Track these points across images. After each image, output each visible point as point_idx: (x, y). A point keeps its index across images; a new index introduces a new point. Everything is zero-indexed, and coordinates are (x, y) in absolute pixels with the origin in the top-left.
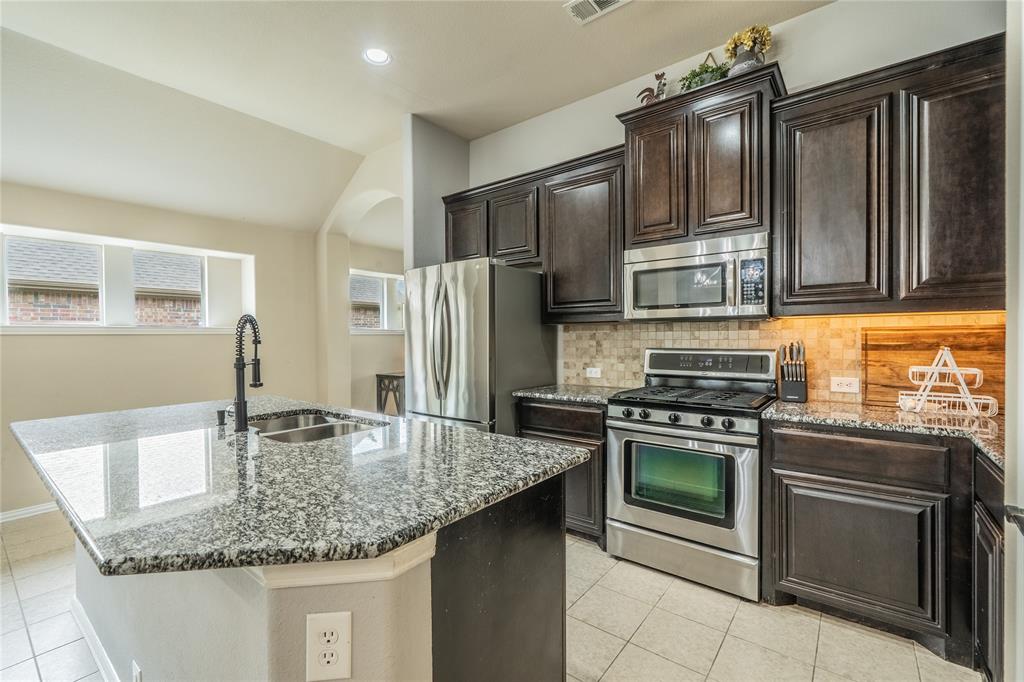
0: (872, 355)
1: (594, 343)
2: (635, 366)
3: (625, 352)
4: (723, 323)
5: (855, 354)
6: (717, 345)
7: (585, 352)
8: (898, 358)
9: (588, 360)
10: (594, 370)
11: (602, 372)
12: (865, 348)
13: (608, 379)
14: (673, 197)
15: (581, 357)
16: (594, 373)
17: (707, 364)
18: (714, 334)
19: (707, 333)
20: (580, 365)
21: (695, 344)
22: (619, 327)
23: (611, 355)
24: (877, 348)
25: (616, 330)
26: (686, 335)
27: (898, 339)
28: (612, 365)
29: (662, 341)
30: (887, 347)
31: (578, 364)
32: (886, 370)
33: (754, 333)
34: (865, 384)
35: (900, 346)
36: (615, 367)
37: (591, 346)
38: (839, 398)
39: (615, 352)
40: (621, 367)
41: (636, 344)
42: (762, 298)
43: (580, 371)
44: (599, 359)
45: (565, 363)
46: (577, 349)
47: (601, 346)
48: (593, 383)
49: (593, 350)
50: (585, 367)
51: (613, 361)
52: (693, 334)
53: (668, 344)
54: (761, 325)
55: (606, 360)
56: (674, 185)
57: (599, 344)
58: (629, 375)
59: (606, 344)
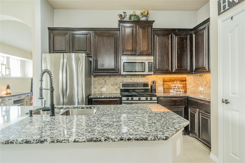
0: (165, 83)
1: (104, 81)
2: (116, 87)
3: (113, 83)
4: (138, 76)
5: (162, 83)
6: (136, 81)
7: (101, 84)
8: (169, 83)
9: (102, 86)
10: (104, 89)
11: (106, 89)
12: (164, 81)
13: (108, 91)
14: (133, 45)
15: (100, 85)
16: (104, 90)
17: (136, 86)
18: (136, 78)
19: (134, 78)
20: (99, 87)
21: (131, 81)
22: (111, 76)
23: (109, 84)
24: (166, 81)
25: (111, 77)
26: (129, 79)
27: (169, 80)
28: (110, 87)
29: (123, 80)
30: (167, 81)
31: (98, 87)
32: (167, 86)
33: (144, 78)
34: (164, 89)
35: (169, 81)
36: (110, 88)
37: (103, 82)
38: (159, 92)
39: (110, 83)
40: (112, 87)
41: (116, 81)
42: (152, 71)
43: (100, 89)
44: (105, 85)
45: (94, 87)
46: (98, 83)
47: (106, 82)
48: (104, 92)
49: (104, 83)
50: (101, 88)
51: (110, 86)
52: (131, 78)
53: (125, 81)
54: (146, 77)
55: (108, 86)
56: (133, 42)
57: (105, 81)
58: (114, 90)
59: (107, 81)
